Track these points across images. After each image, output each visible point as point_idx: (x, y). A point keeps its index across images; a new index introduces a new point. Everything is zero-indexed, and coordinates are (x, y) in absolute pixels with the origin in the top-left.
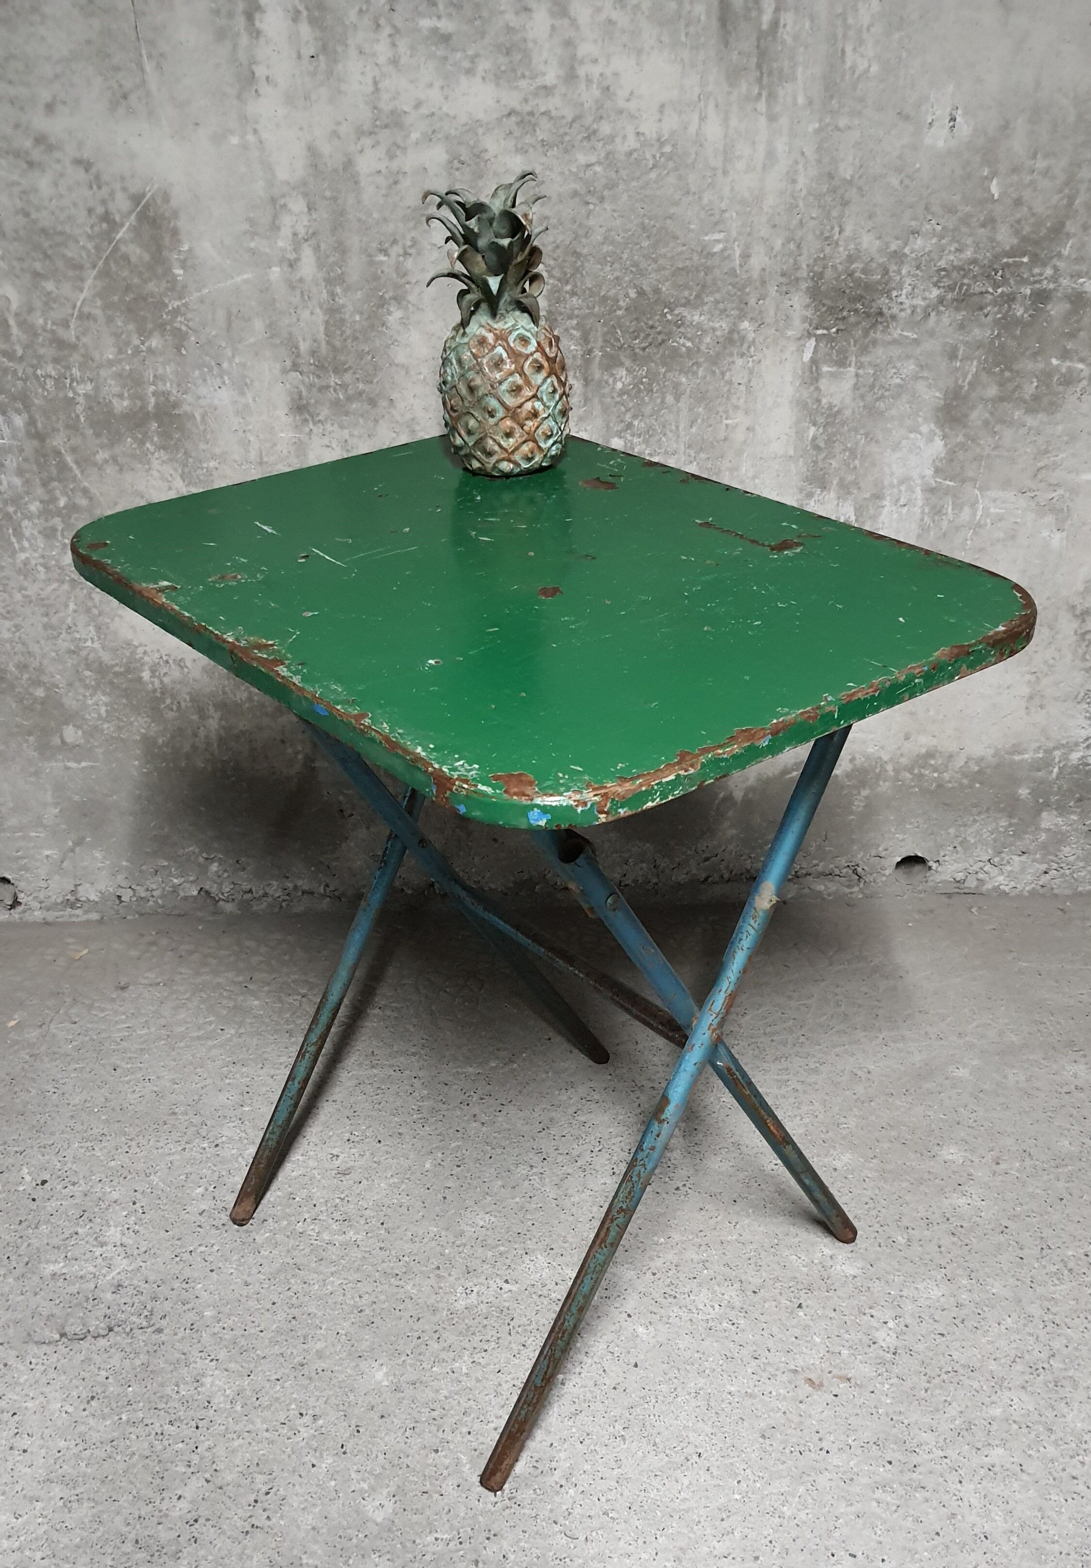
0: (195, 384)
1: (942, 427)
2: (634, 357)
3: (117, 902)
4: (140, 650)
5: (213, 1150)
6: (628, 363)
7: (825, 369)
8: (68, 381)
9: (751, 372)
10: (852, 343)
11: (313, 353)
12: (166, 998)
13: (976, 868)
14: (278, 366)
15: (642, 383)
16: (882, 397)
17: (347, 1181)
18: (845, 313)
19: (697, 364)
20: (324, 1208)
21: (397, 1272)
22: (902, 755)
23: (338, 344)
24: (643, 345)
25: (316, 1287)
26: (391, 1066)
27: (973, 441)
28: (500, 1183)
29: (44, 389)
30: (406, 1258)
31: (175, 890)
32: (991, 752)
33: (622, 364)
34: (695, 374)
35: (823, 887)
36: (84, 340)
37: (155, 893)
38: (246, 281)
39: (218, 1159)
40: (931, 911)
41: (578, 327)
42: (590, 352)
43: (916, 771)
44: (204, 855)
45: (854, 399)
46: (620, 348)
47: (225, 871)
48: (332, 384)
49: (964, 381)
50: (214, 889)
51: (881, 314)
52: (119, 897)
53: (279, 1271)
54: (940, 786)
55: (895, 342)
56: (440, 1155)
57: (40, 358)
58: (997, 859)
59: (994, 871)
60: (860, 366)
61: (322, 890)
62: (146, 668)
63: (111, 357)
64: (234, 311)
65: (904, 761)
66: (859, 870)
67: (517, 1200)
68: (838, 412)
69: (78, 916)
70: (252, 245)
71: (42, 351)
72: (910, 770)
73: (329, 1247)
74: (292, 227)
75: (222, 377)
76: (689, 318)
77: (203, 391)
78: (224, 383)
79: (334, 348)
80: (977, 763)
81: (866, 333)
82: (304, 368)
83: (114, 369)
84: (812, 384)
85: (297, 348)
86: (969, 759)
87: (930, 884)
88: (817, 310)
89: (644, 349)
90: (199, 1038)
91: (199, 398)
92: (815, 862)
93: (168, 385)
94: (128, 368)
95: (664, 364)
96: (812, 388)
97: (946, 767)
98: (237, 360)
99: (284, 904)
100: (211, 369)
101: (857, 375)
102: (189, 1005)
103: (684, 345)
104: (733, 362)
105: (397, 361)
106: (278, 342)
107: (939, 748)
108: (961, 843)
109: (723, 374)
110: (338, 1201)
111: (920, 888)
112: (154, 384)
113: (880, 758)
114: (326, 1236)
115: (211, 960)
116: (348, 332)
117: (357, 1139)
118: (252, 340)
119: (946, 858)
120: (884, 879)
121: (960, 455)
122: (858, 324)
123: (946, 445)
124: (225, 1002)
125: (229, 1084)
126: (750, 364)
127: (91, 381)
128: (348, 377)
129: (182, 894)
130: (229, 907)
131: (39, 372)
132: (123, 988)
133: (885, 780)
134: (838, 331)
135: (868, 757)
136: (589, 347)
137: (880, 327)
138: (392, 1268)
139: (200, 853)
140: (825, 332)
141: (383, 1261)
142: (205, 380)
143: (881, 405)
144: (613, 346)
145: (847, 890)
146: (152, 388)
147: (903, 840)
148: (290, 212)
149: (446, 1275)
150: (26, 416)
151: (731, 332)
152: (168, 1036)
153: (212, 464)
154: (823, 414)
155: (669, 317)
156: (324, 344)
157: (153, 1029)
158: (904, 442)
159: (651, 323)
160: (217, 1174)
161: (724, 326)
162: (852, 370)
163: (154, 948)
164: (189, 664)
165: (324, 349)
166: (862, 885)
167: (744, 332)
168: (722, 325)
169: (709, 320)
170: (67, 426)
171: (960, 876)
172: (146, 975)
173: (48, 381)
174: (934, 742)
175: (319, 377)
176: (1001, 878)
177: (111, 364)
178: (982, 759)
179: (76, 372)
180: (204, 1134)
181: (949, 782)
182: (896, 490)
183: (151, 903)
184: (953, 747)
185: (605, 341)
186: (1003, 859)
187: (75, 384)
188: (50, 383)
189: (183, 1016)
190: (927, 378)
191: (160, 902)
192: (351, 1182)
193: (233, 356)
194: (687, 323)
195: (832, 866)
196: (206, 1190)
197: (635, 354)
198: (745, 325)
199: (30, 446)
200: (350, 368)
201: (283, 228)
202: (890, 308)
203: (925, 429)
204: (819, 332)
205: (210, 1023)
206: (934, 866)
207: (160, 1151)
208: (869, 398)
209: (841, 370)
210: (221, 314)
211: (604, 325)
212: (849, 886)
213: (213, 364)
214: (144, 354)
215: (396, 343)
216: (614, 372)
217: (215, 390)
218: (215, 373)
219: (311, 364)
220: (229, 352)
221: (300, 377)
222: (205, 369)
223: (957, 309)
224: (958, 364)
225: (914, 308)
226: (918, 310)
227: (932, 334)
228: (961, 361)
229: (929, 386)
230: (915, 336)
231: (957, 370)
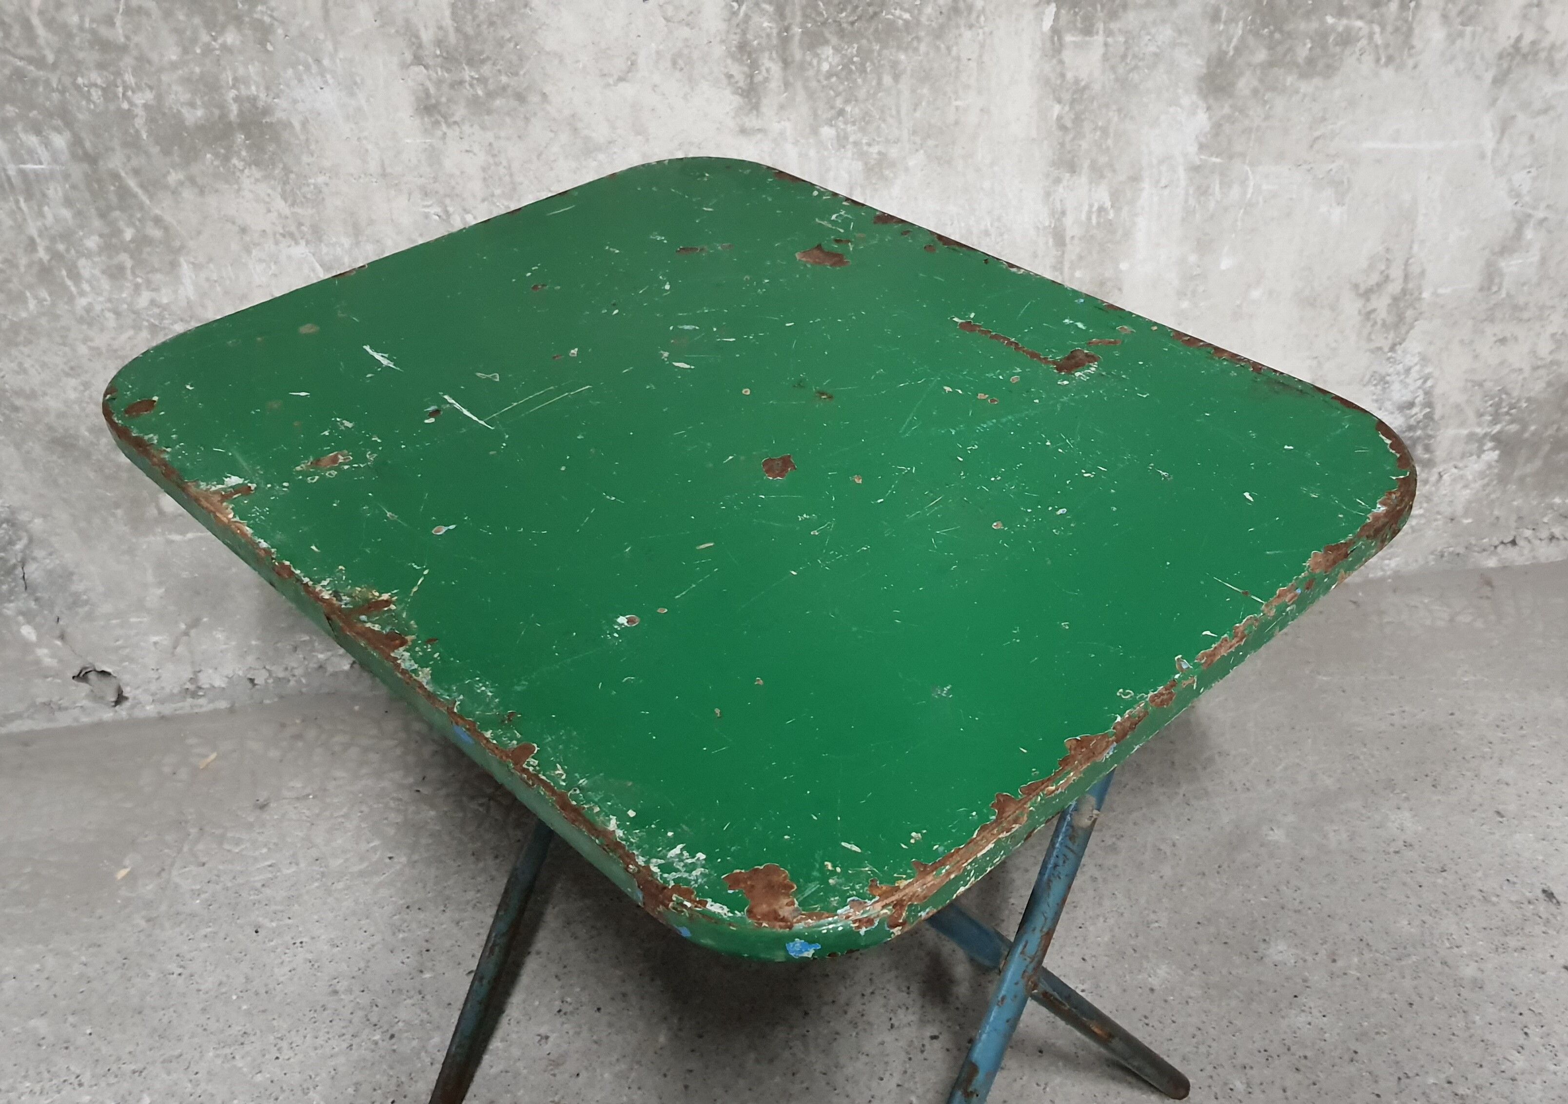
0: (288, 86)
1: (1205, 98)
2: (841, 33)
3: (250, 685)
6: (834, 40)
7: (1069, 38)
8: (120, 90)
9: (982, 46)
10: (1099, 8)
11: (439, 43)
12: (318, 815)
14: (395, 59)
15: (853, 63)
16: (1136, 68)
19: (918, 39)
23: (470, 31)
24: (853, 18)
27: (1241, 111)
29: (89, 100)
31: (321, 666)
33: (826, 42)
34: (916, 50)
36: (136, 39)
37: (296, 672)
42: (787, 29)
45: (1104, 71)
46: (824, 23)
48: (468, 78)
49: (1228, 47)
52: (252, 680)
57: (79, 63)
60: (1109, 33)
63: (174, 58)
68: (1086, 88)
69: (201, 706)
71: (81, 55)
75: (323, 76)
77: (299, 93)
78: (326, 82)
79: (466, 37)
82: (430, 61)
83: (180, 72)
84: (1054, 57)
85: (418, 37)
89: (852, 23)
90: (361, 873)
91: (295, 102)
93: (253, 88)
94: (197, 70)
95: (878, 40)
96: (1054, 61)
98: (341, 55)
100: (308, 68)
101: (1106, 44)
102: (348, 824)
103: (900, 18)
104: (960, 35)
105: (547, 49)
106: (393, 31)
109: (949, 49)
112: (234, 86)
116: (482, 16)
118: (358, 30)
121: (1227, 128)
123: (1210, 118)
124: (392, 816)
126: (981, 37)
127: (151, 88)
128: (487, 69)
129: (330, 670)
131: (80, 80)
132: (263, 807)
136: (786, 24)
142: (300, 80)
143: (1135, 77)
144: (815, 21)
146: (233, 93)
150: (68, 134)
152: (323, 874)
154: (1067, 90)
156: (451, 31)
157: (302, 865)
158: (1163, 118)
160: (394, 1080)
162: (1100, 38)
163: (300, 744)
165: (452, 38)
170: (125, 144)
172: (291, 784)
173: (93, 91)
175: (449, 71)
177: (174, 66)
179: (129, 78)
180: (375, 1020)
182: (1156, 171)
183: (292, 683)
185: (804, 15)
187: (130, 93)
188: (96, 94)
189: (339, 841)
190: (1187, 44)
191: (304, 681)
192: (567, 1076)
193: (336, 50)
197: (842, 30)
199: (78, 171)
200: (488, 58)
203: (1186, 101)
205: (376, 849)
207: (319, 1051)
208: (1121, 70)
209: (1087, 39)
213: (310, 60)
214: (218, 52)
215: (544, 27)
216: (819, 51)
217: (316, 92)
218: (313, 71)
219: (437, 56)
220: (329, 46)
221: (425, 71)
222: (301, 67)
224: (1221, 27)
228: (1225, 23)
229: (1189, 53)
231: (1221, 33)
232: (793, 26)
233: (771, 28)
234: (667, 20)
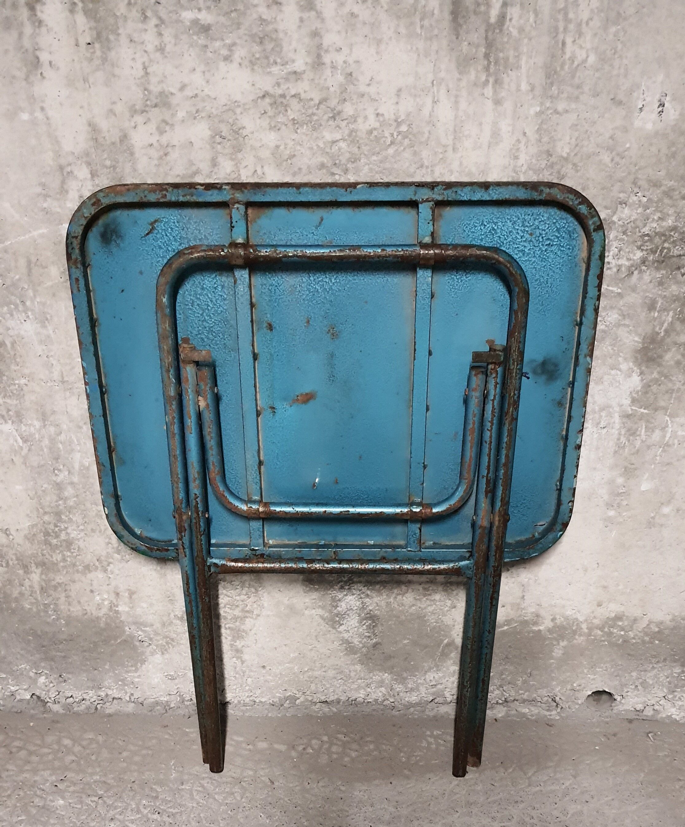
1: (639, 366)
13: (653, 702)
22: (595, 617)
27: (666, 377)
31: (13, 694)
32: (670, 617)
35: (527, 710)
38: (42, 236)
40: (615, 735)
43: (606, 630)
44: (34, 671)
47: (51, 682)
49: (660, 329)
50: (43, 695)
54: (624, 641)
58: (670, 696)
59: (668, 705)
61: (128, 699)
64: (34, 259)
65: (596, 622)
66: (557, 699)
70: (45, 205)
72: (601, 629)
74: (78, 191)
75: (26, 313)
77: (11, 323)
78: (28, 317)
80: (657, 626)
86: (650, 622)
87: (614, 712)
91: (8, 329)
92: (521, 692)
97: (631, 627)
98: (38, 300)
100: (17, 306)
107: (626, 614)
108: (641, 684)
111: (607, 714)
113: (577, 619)
118: (50, 284)
119: (629, 694)
120: (577, 707)
121: (654, 388)
123: (642, 380)
129: (18, 698)
133: (580, 635)
135: (566, 618)
139: (31, 669)
142: (12, 315)
145: (548, 713)
147: (594, 679)
148: (76, 178)
153: (23, 381)
158: (606, 377)
164: (13, 532)
166: (559, 710)
171: (639, 707)
174: (622, 609)
176: (673, 710)
178: (662, 623)
181: (634, 638)
182: (597, 416)
184: (638, 613)
186: (675, 696)
190: (628, 326)
193: (35, 296)
195: (535, 695)
201: (71, 192)
203: (624, 366)
206: (618, 698)
210: (22, 262)
212: (548, 710)
213: (18, 302)
217: (22, 323)
218: (20, 309)
220: (31, 293)
222: (12, 306)
223: (657, 269)
224: (656, 314)
225: (619, 267)
226: (623, 269)
227: (634, 289)
228: (658, 312)
229: (630, 332)
230: (619, 291)
231: (655, 319)
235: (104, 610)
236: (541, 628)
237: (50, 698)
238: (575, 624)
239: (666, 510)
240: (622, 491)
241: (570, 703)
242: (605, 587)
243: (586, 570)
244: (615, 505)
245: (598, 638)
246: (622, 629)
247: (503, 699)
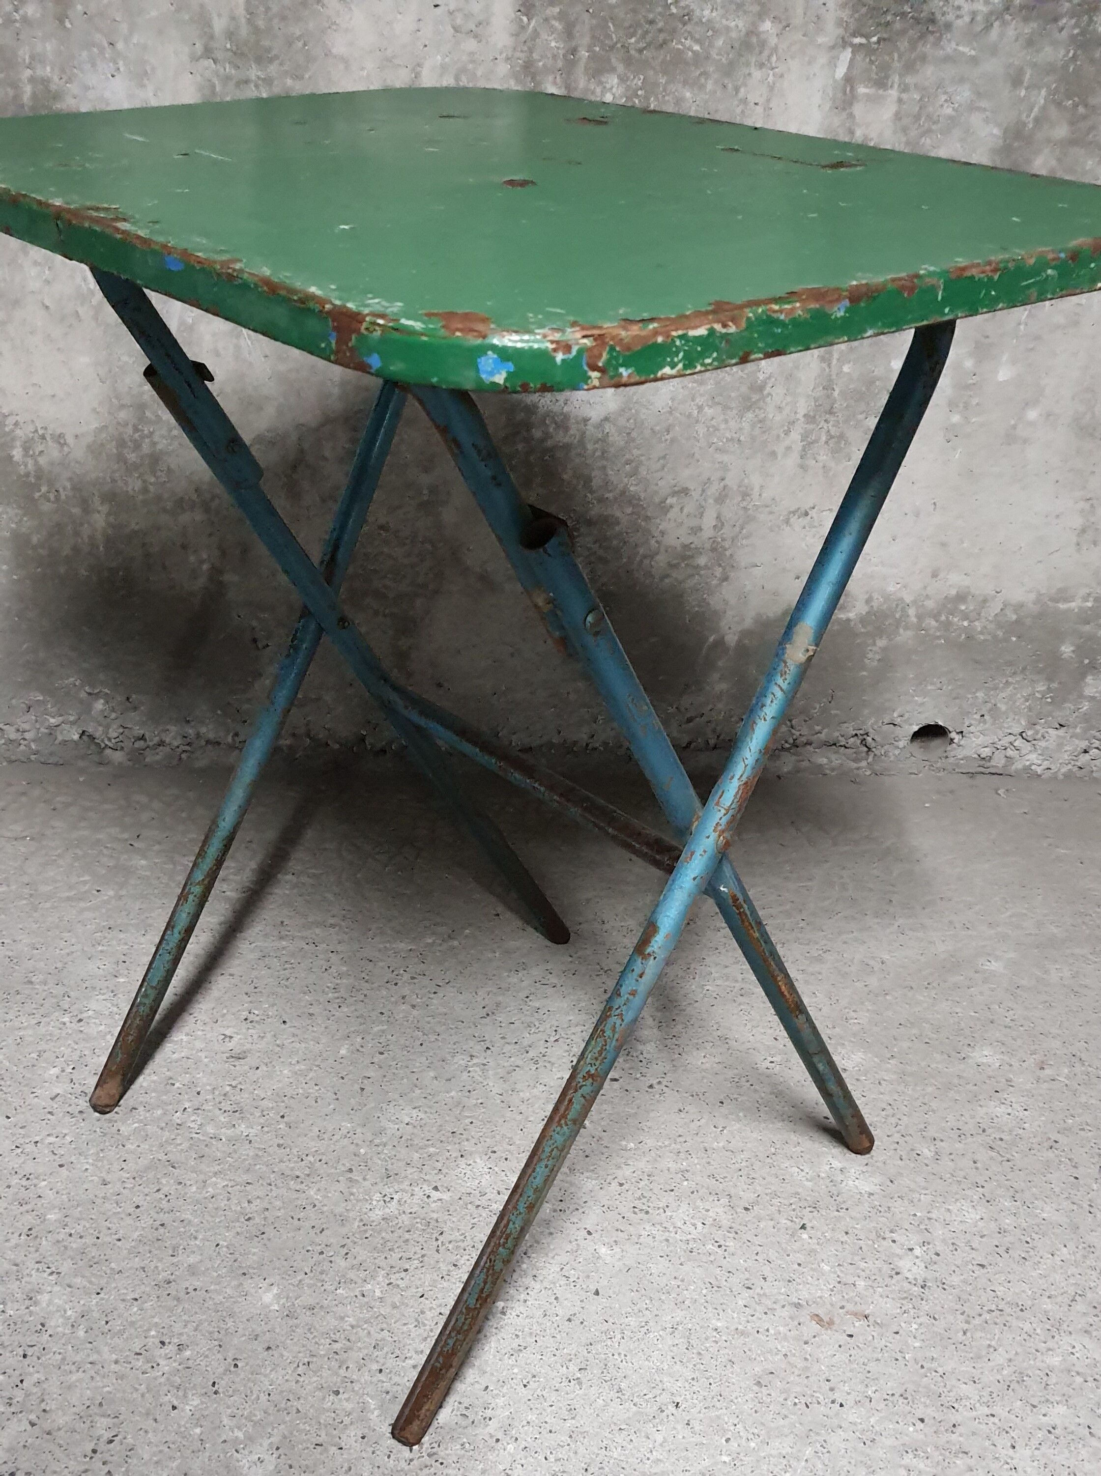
0: (82, 70)
2: (628, 61)
4: (10, 421)
5: (75, 1026)
6: (621, 68)
7: (862, 90)
9: (771, 88)
10: (896, 55)
11: (230, 35)
12: (33, 853)
13: (1005, 742)
14: (187, 50)
15: (637, 96)
16: (929, 131)
17: (242, 1067)
18: (889, 18)
19: (705, 74)
20: (210, 1097)
21: (298, 1173)
22: (928, 597)
23: (261, 24)
24: (642, 45)
25: (194, 1189)
26: (302, 938)
28: (432, 1074)
30: (310, 1158)
31: (52, 731)
32: (1032, 596)
33: (613, 70)
34: (702, 87)
35: (825, 761)
39: (81, 1036)
40: (952, 792)
41: (562, 17)
42: (574, 51)
43: (943, 618)
44: (88, 689)
45: (895, 132)
46: (612, 48)
47: (113, 710)
48: (254, 78)
49: (1028, 116)
50: (99, 733)
51: (932, 21)
53: (147, 1168)
54: (970, 638)
55: (947, 59)
56: (359, 1039)
58: (1030, 733)
59: (1026, 747)
60: (905, 88)
61: (231, 742)
62: (18, 443)
65: (930, 604)
66: (869, 739)
67: (453, 1094)
73: (214, 1141)
75: (115, 63)
76: (698, 13)
77: (92, 79)
78: (118, 69)
79: (256, 30)
80: (1015, 611)
81: (913, 45)
82: (219, 55)
84: (844, 109)
85: (210, 26)
86: (1005, 605)
87: (951, 760)
88: (855, 10)
89: (640, 51)
90: (69, 899)
91: (87, 88)
92: (818, 728)
93: (48, 69)
95: (665, 73)
97: (979, 614)
98: (135, 39)
99: (184, 756)
100: (102, 51)
101: (900, 101)
102: (61, 862)
103: (690, 49)
104: (749, 74)
105: (335, 52)
106: (187, 17)
107: (972, 591)
108: (990, 710)
109: (737, 89)
110: (228, 1088)
111: (939, 765)
112: (30, 67)
113: (902, 599)
114: (210, 1130)
115: (91, 814)
117: (258, 1018)
118: (154, 14)
119: (972, 729)
120: (897, 752)
122: (903, 32)
124: (104, 860)
125: (102, 951)
126: (771, 79)
128: (273, 69)
129: (60, 738)
130: (118, 757)
133: (906, 628)
134: (879, 42)
135: (887, 597)
136: (574, 44)
137: (931, 38)
138: (292, 1169)
139: (84, 688)
140: (863, 41)
141: (281, 1161)
142: (94, 65)
144: (603, 44)
145: (855, 765)
146: (28, 73)
147: (922, 704)
149: (360, 1179)
151: (750, 33)
155: (674, 10)
156: (244, 23)
159: (651, 16)
160: (77, 1053)
161: (741, 24)
162: (894, 93)
163: (24, 799)
165: (244, 31)
166: (870, 759)
167: (763, 36)
168: (738, 24)
169: (723, 16)
171: (986, 752)
172: (10, 828)
174: (967, 582)
175: (236, 67)
176: (1034, 757)
178: (1021, 605)
180: (66, 1007)
181: (981, 633)
183: (23, 748)
184: (989, 590)
185: (593, 37)
186: (1037, 732)
189: (52, 874)
190: (985, 110)
192: (246, 1067)
193: (131, 33)
194: (695, 20)
195: (837, 734)
196: (63, 1071)
197: (630, 58)
198: (767, 26)
200: (276, 57)
202: (944, 14)
204: (857, 40)
205: (85, 883)
206: (958, 738)
207: (9, 1024)
208: (913, 133)
209: (881, 92)
211: (593, 16)
212: (856, 760)
213: (105, 43)
214: (18, 25)
215: (334, 27)
216: (603, 79)
217: (107, 78)
218: (107, 55)
219: (228, 50)
220: (124, 28)
221: (214, 66)
222: (95, 50)
223: (1026, 20)
224: (1023, 93)
225: (974, 14)
226: (979, 18)
227: (994, 51)
228: (1027, 89)
229: (987, 121)
230: (973, 53)
231: (1022, 100)
232: (580, 49)
233: (558, 48)
234: (456, 29)
235: (202, 581)
236: (851, 615)
237: (109, 739)
238: (900, 607)
239: (1032, 414)
240: (971, 381)
241: (886, 747)
242: (944, 545)
243: (917, 515)
244: (961, 405)
245: (931, 632)
246: (966, 617)
247: (791, 741)
